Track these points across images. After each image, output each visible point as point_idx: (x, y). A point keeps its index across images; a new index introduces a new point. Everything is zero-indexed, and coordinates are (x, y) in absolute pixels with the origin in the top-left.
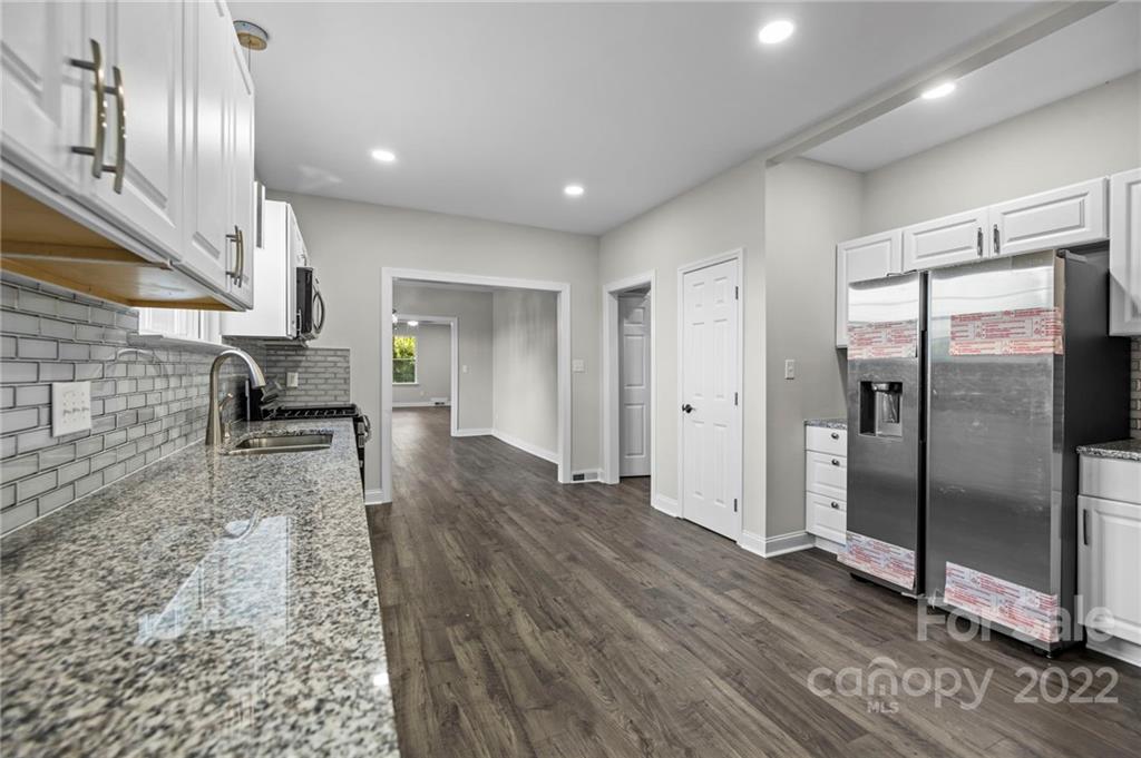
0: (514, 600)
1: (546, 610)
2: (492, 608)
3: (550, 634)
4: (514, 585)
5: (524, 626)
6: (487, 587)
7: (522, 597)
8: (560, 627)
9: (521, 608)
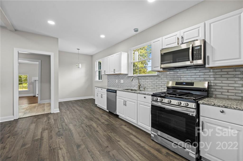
0: (97, 129)
1: (90, 128)
2: (101, 127)
3: (90, 124)
4: (98, 133)
5: (95, 125)
6: (105, 132)
7: (95, 130)
8: (88, 126)
9: (96, 128)
